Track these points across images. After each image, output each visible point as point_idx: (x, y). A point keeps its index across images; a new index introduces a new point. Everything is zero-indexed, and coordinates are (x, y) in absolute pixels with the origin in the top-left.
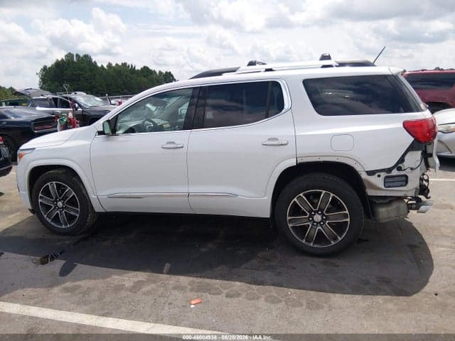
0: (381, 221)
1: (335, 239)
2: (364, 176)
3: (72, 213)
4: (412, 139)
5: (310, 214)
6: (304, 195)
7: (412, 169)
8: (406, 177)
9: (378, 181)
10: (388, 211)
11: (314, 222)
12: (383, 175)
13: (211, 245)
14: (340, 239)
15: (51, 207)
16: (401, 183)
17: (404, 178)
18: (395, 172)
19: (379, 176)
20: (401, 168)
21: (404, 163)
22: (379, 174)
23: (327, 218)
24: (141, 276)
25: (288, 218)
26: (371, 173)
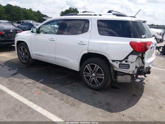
0: (118, 82)
1: (99, 84)
2: (111, 62)
3: (26, 58)
4: (132, 50)
5: (91, 73)
6: (90, 65)
7: (132, 62)
8: (129, 65)
9: (116, 65)
10: (121, 78)
11: (92, 76)
12: (119, 63)
13: (61, 77)
14: (100, 84)
15: (21, 54)
16: (126, 68)
17: (128, 66)
18: (124, 62)
19: (117, 63)
20: (127, 61)
21: (128, 59)
22: (117, 62)
23: (97, 76)
24: (31, 81)
25: (84, 73)
26: (113, 61)
